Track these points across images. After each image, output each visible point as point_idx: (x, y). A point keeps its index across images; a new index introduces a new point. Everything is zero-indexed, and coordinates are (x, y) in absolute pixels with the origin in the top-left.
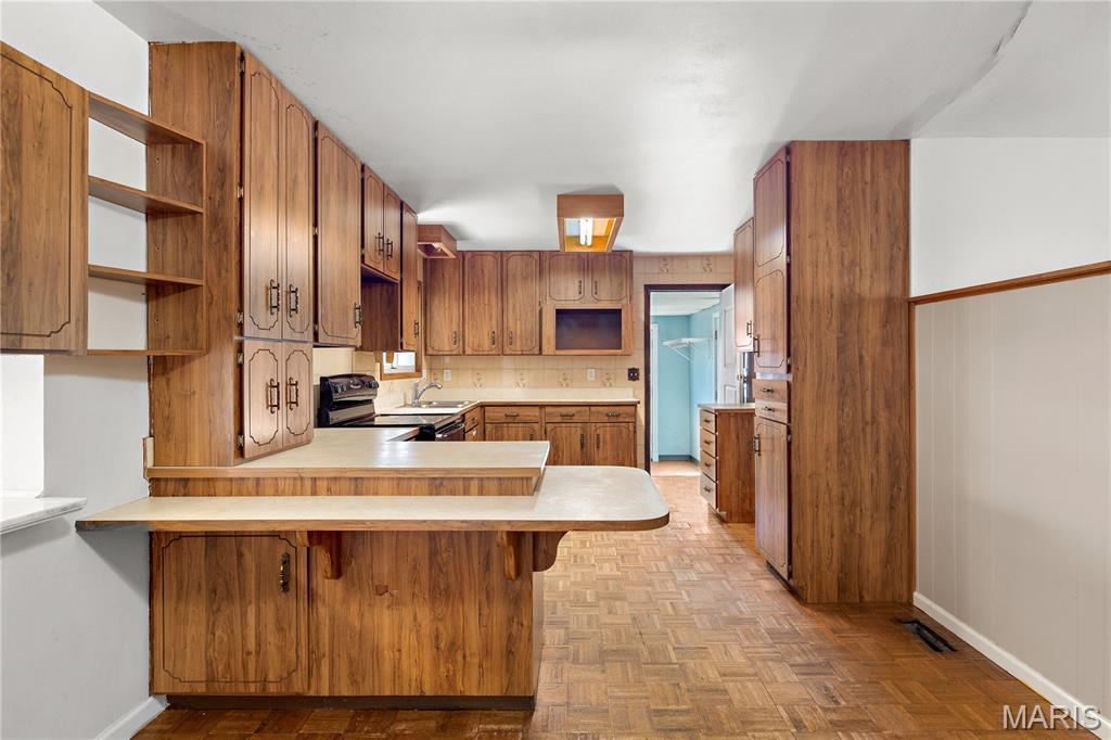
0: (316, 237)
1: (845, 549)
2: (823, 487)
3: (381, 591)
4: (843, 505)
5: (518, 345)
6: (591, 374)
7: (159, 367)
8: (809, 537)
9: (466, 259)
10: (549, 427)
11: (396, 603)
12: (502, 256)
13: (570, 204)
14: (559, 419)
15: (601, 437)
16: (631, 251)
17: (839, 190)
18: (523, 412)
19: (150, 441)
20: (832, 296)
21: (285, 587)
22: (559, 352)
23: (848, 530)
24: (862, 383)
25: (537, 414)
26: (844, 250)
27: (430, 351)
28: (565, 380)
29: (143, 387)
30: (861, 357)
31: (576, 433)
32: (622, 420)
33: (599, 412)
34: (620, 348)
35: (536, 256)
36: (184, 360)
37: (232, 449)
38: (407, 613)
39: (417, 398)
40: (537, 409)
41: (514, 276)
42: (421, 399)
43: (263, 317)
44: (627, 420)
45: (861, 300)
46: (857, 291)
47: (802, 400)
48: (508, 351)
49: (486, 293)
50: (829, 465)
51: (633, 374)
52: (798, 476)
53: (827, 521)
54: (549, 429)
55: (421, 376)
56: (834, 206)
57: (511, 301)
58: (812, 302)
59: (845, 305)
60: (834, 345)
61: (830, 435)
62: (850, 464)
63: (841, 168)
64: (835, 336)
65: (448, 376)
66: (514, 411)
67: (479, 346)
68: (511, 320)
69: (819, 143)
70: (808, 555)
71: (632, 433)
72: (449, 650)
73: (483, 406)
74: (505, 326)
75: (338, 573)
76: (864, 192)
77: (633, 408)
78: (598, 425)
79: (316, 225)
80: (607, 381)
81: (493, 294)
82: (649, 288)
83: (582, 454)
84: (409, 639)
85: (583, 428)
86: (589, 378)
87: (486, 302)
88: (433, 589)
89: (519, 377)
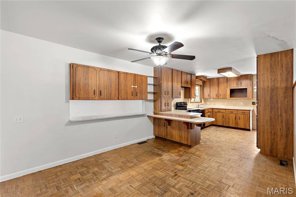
0: (172, 84)
1: (272, 144)
2: (266, 128)
3: (174, 128)
4: (271, 133)
5: (222, 97)
6: (242, 103)
7: (155, 101)
8: (262, 139)
10: (227, 114)
11: (175, 130)
13: (220, 71)
14: (230, 112)
17: (271, 64)
20: (268, 87)
21: (164, 126)
23: (273, 139)
24: (278, 107)
26: (272, 77)
27: (204, 98)
29: (153, 103)
30: (277, 101)
31: (234, 116)
36: (156, 100)
37: (160, 110)
38: (176, 131)
39: (198, 106)
41: (221, 82)
42: (199, 107)
43: (164, 95)
45: (277, 88)
46: (276, 86)
47: (260, 110)
48: (219, 98)
50: (267, 124)
52: (259, 126)
53: (267, 136)
55: (202, 102)
56: (269, 68)
57: (220, 88)
58: (263, 89)
59: (272, 89)
60: (269, 98)
61: (268, 118)
62: (274, 125)
63: (271, 59)
64: (269, 96)
65: (208, 103)
66: (219, 110)
69: (265, 54)
70: (262, 143)
71: (249, 117)
72: (181, 137)
73: (213, 109)
75: (169, 125)
76: (278, 63)
78: (239, 115)
79: (172, 83)
80: (246, 105)
84: (176, 135)
85: (235, 115)
86: (241, 104)
88: (179, 129)
89: (223, 103)
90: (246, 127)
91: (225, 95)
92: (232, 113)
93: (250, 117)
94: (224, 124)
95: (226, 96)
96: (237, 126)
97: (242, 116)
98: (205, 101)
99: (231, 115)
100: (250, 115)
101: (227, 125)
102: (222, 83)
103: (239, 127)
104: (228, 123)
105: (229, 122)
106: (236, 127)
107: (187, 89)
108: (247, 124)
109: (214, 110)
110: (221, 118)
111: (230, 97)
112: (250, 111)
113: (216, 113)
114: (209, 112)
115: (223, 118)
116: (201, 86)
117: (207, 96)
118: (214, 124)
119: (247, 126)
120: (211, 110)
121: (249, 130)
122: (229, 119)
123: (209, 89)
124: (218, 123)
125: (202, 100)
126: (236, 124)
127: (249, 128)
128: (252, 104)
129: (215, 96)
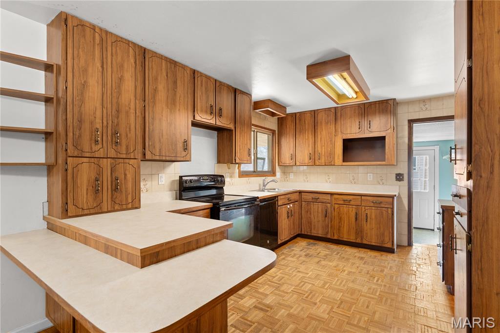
9: (297, 117)
10: (336, 206)
12: (314, 113)
15: (369, 216)
16: (394, 99)
18: (321, 197)
19: (46, 205)
22: (344, 164)
25: (329, 198)
28: (353, 179)
32: (383, 206)
33: (367, 200)
34: (385, 161)
35: (333, 111)
40: (329, 196)
41: (321, 123)
44: (386, 206)
49: (307, 133)
51: (399, 177)
54: (336, 208)
67: (303, 161)
68: (319, 147)
71: (390, 215)
73: (300, 192)
74: (316, 150)
77: (391, 199)
80: (381, 181)
81: (310, 134)
82: (411, 122)
83: (356, 224)
86: (368, 179)
87: (307, 138)
90: (383, 241)
91: (331, 154)
92: (347, 203)
93: (393, 214)
94: (327, 233)
95: (334, 158)
96: (362, 239)
97: (373, 213)
98: (284, 173)
99: (345, 209)
100: (393, 208)
101: (336, 238)
102: (323, 123)
103: (365, 242)
104: (339, 229)
105: (342, 228)
106: (359, 241)
107: (225, 134)
108: (386, 233)
109: (304, 196)
110: (321, 217)
111: (344, 161)
112: (392, 197)
113: (308, 202)
114: (290, 201)
115: (326, 216)
116: (273, 132)
117: (287, 159)
118: (303, 233)
119: (387, 239)
120: (295, 197)
121: (391, 251)
122: (340, 219)
123: (292, 141)
124: (313, 231)
125: (278, 169)
126: (357, 233)
127: (390, 246)
128: (396, 178)
129: (307, 160)
